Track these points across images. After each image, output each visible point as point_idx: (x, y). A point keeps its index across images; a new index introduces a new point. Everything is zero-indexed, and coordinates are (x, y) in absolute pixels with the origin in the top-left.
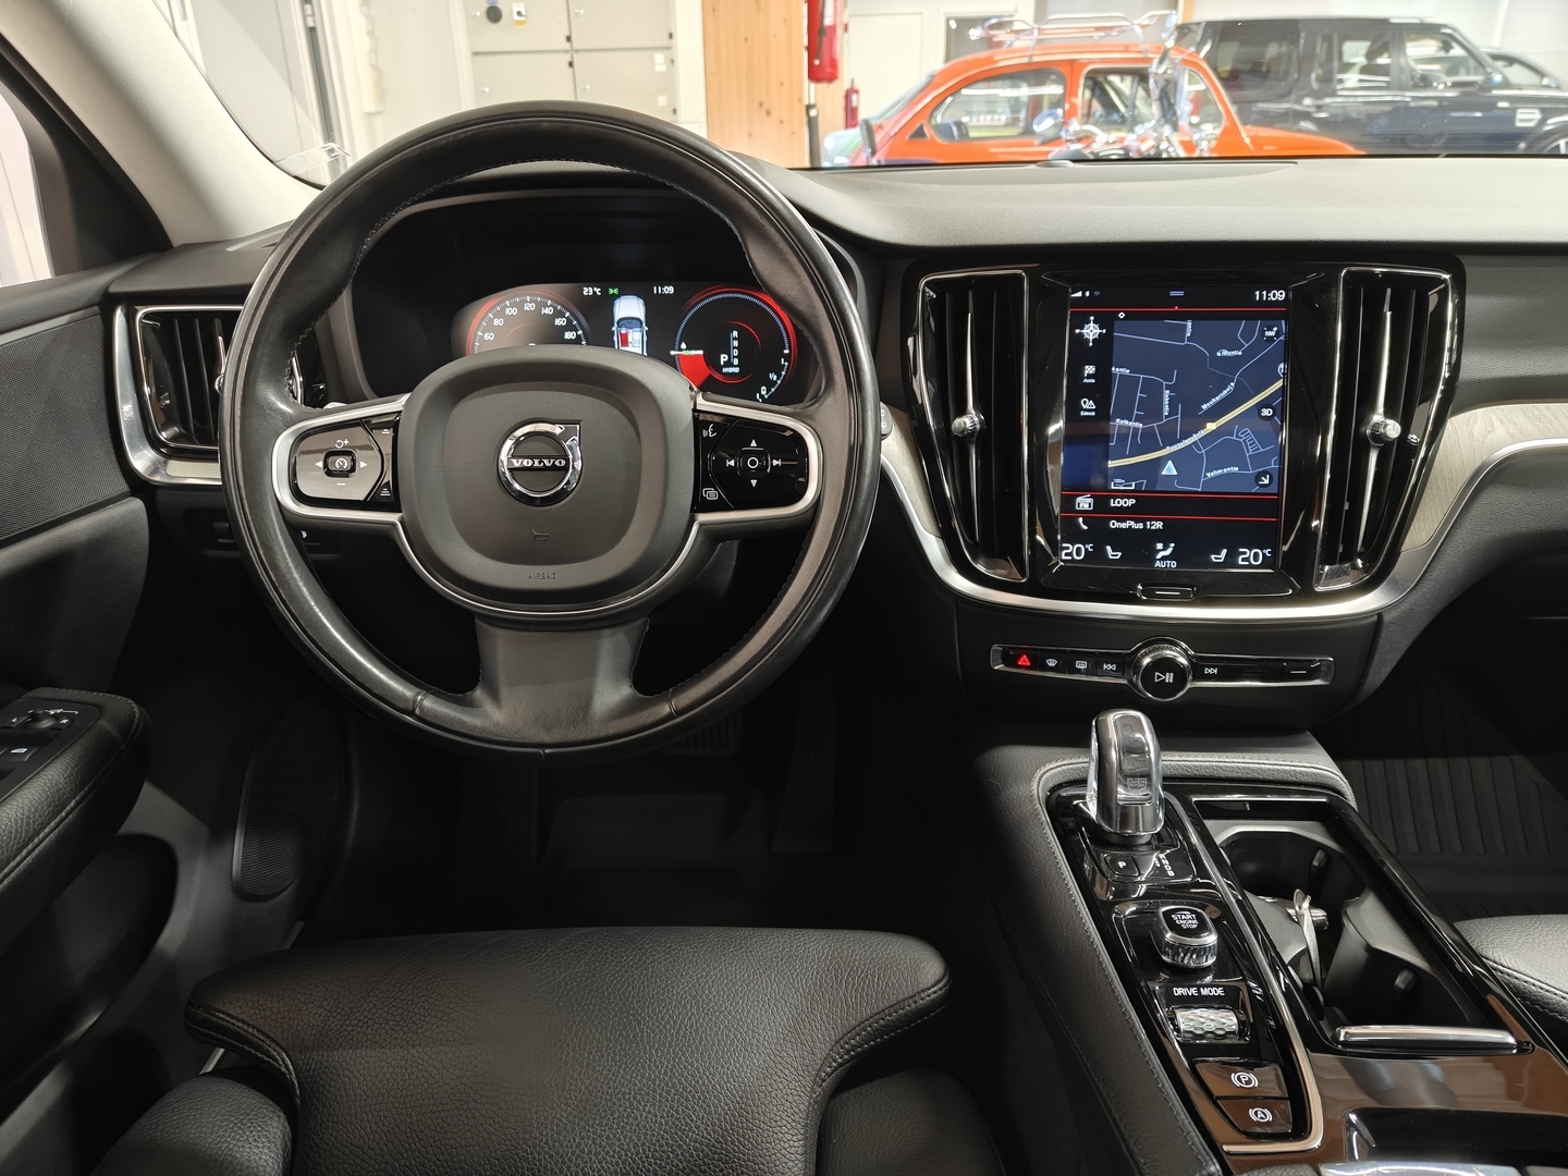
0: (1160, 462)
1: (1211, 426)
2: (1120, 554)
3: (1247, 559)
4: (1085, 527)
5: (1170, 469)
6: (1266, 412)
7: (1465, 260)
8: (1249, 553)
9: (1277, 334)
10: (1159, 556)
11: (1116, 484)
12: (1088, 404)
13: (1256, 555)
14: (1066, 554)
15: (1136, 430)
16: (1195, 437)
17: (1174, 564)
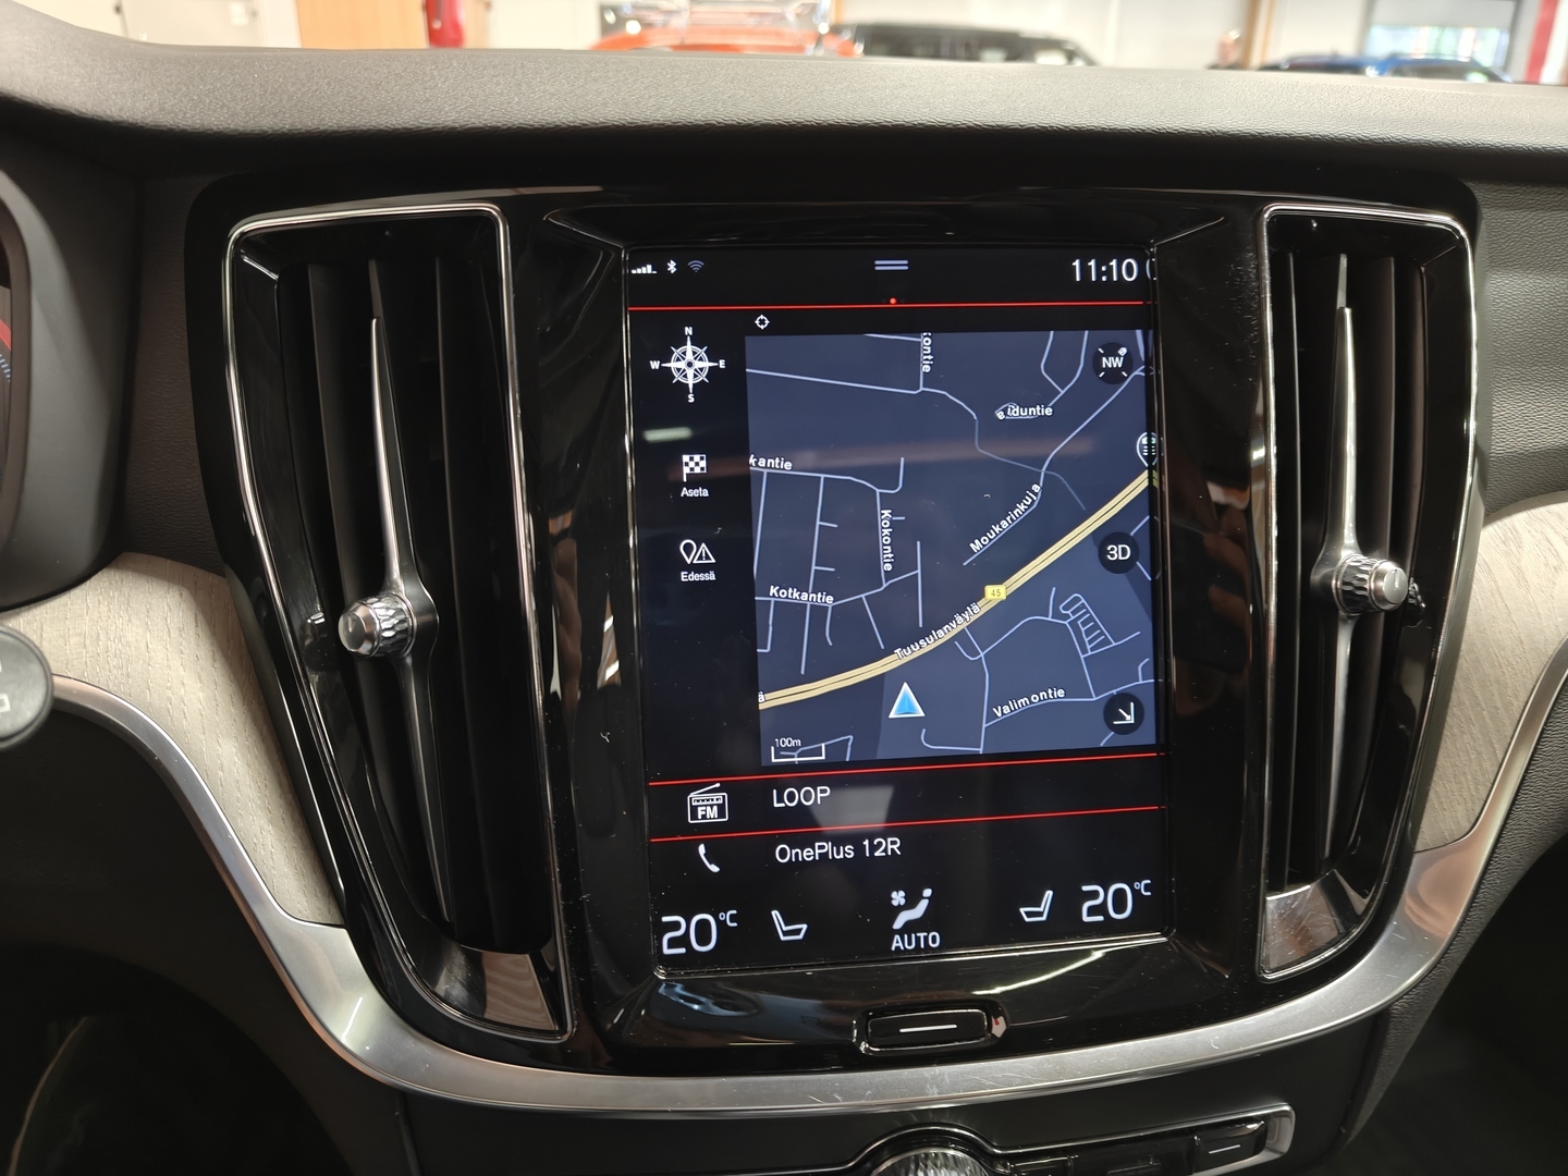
0: (879, 690)
1: (995, 593)
2: (804, 927)
3: (1100, 909)
4: (714, 868)
5: (906, 704)
6: (1117, 552)
7: (1481, 193)
8: (1104, 895)
9: (1129, 363)
10: (898, 925)
11: (785, 750)
12: (697, 553)
13: (1119, 894)
14: (673, 943)
15: (818, 611)
16: (961, 623)
17: (934, 939)
